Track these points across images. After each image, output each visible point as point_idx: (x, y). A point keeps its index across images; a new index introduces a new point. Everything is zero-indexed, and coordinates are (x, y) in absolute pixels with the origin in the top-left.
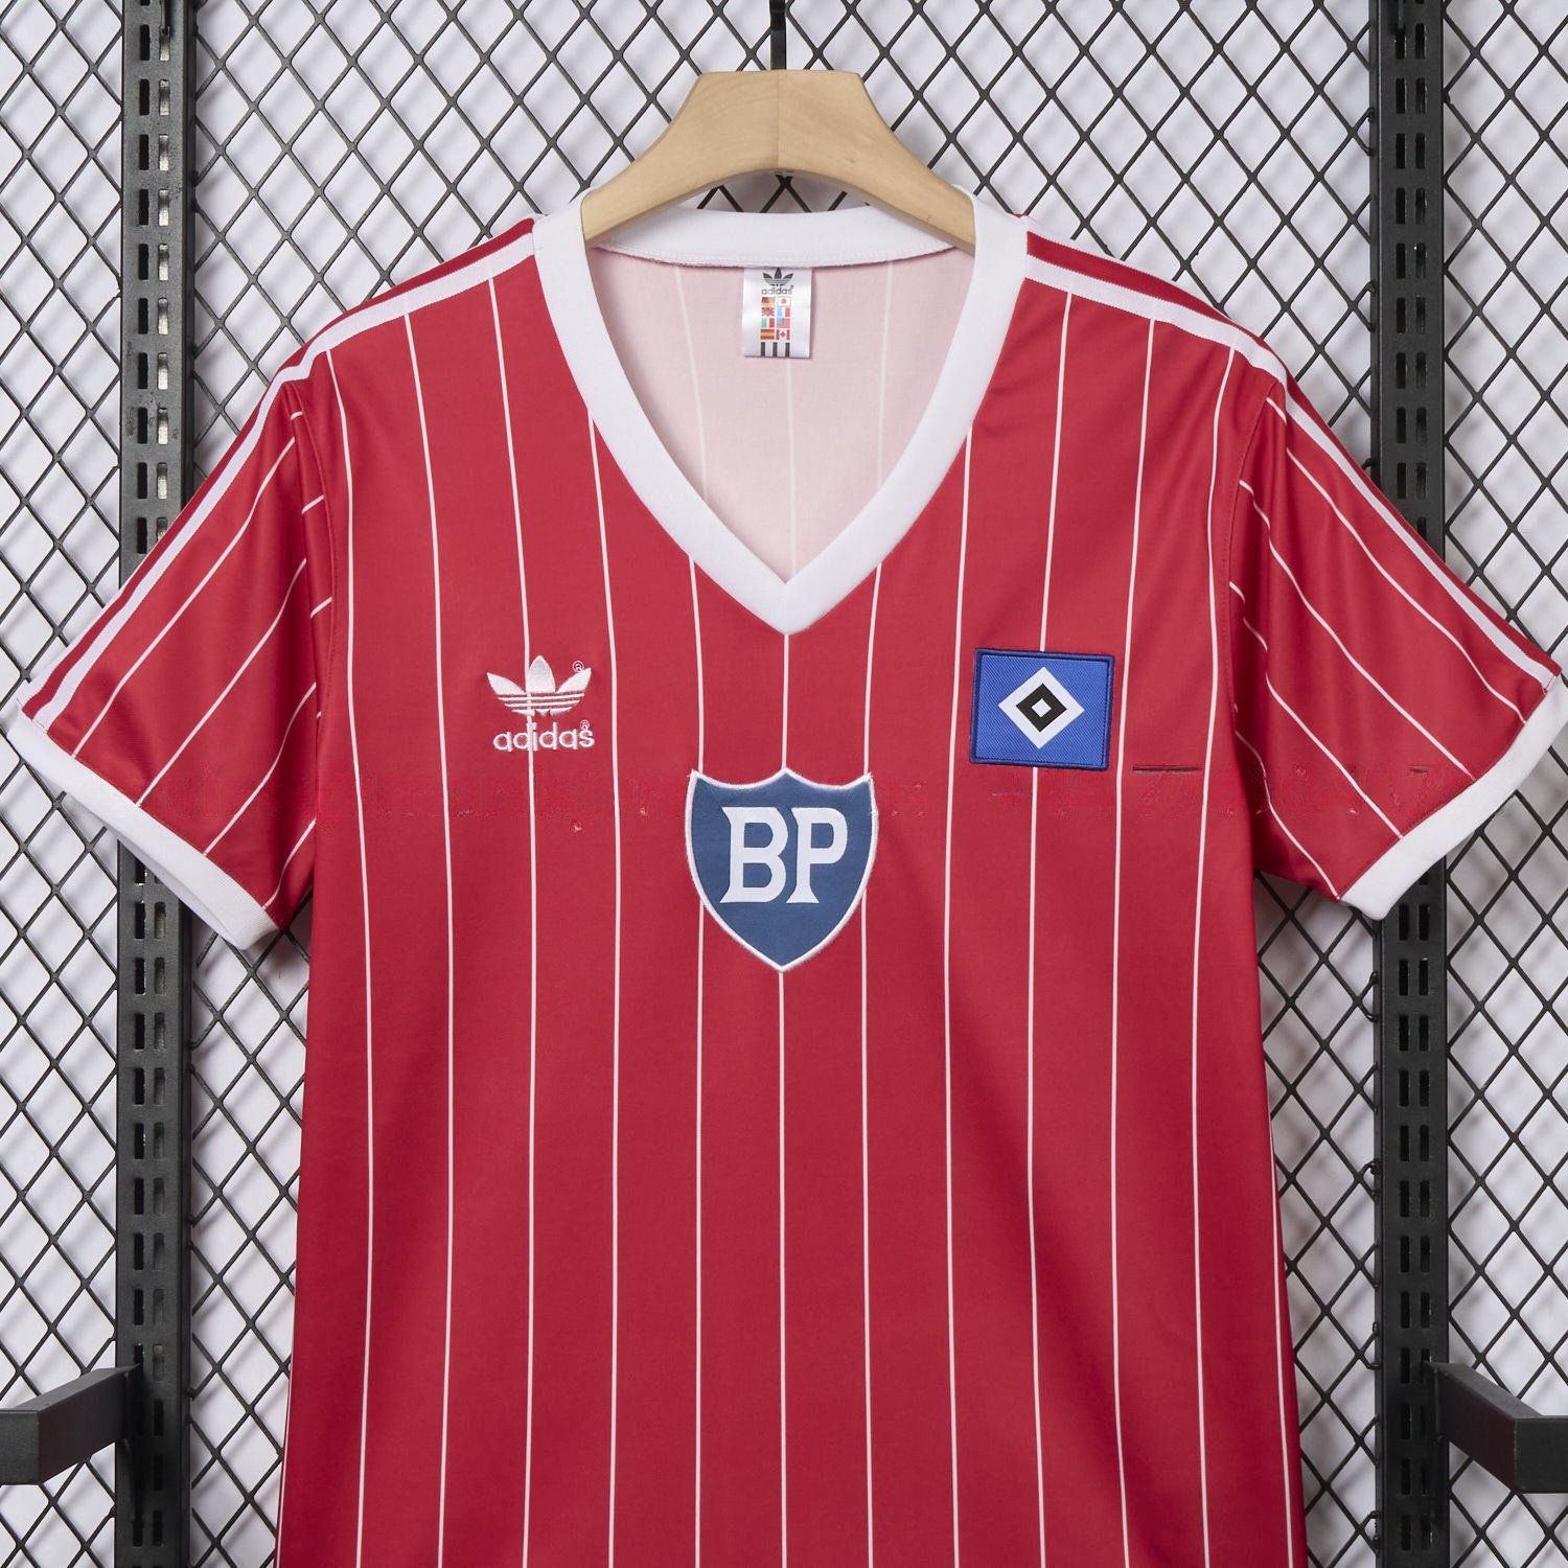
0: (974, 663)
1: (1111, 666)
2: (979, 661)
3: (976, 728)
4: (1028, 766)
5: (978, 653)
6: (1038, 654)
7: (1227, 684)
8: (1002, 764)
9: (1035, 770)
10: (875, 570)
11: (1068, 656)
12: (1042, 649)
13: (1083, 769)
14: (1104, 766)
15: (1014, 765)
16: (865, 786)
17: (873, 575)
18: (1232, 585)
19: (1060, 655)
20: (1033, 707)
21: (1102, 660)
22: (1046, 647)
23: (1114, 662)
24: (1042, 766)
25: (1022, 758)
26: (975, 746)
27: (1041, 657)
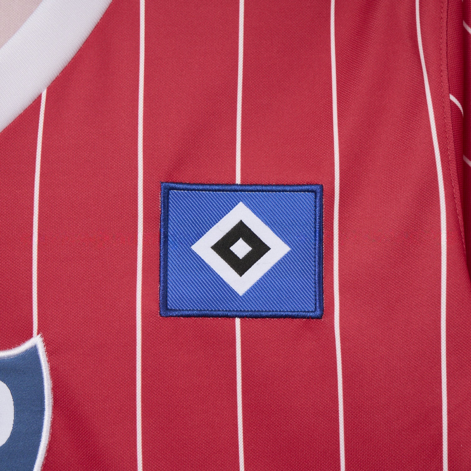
0: (160, 199)
1: (318, 195)
2: (166, 197)
3: (166, 275)
4: (227, 316)
5: (165, 188)
6: (233, 187)
7: (456, 210)
8: (198, 316)
9: (238, 321)
10: (40, 97)
11: (269, 188)
12: (238, 181)
13: (293, 317)
14: (318, 313)
15: (213, 316)
16: (34, 351)
17: (38, 101)
18: (452, 98)
19: (259, 188)
20: (232, 248)
21: (308, 191)
22: (242, 178)
23: (322, 190)
24: (247, 317)
25: (222, 308)
26: (165, 297)
27: (237, 191)
